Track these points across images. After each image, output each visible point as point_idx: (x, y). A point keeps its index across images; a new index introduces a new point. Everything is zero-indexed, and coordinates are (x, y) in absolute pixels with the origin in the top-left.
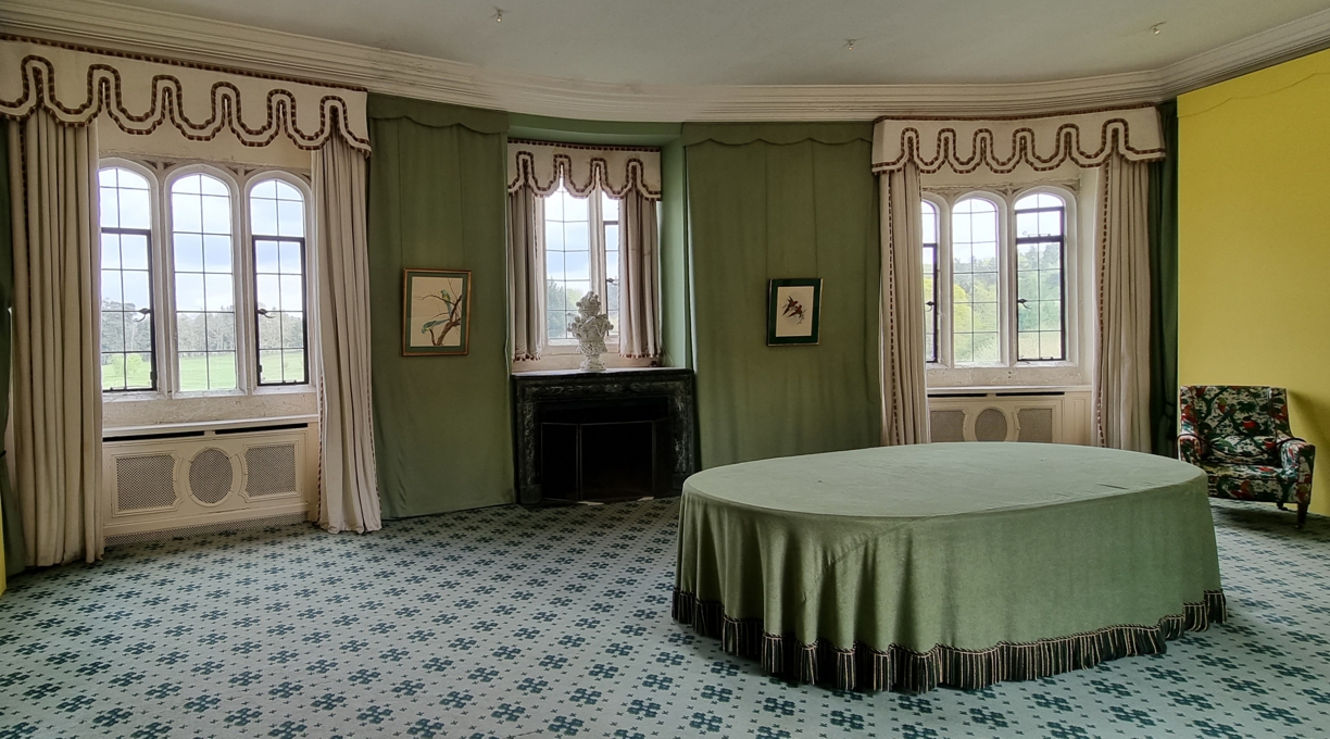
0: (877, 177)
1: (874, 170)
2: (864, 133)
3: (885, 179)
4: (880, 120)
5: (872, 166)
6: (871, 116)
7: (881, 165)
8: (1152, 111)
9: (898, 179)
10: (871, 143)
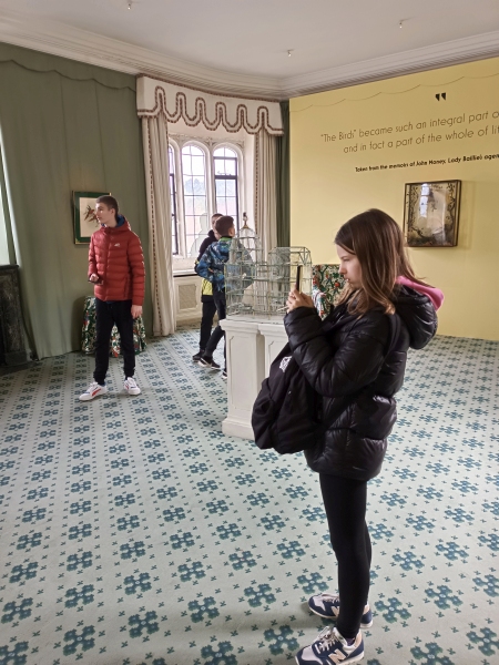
0: (140, 119)
1: (139, 114)
2: (129, 83)
3: (145, 122)
4: (141, 75)
5: (137, 111)
6: (132, 71)
7: (143, 111)
8: (278, 105)
9: (153, 123)
10: (135, 93)
